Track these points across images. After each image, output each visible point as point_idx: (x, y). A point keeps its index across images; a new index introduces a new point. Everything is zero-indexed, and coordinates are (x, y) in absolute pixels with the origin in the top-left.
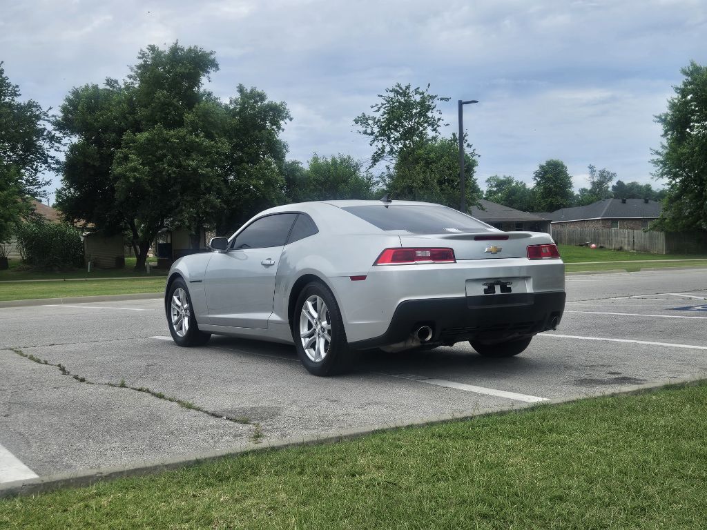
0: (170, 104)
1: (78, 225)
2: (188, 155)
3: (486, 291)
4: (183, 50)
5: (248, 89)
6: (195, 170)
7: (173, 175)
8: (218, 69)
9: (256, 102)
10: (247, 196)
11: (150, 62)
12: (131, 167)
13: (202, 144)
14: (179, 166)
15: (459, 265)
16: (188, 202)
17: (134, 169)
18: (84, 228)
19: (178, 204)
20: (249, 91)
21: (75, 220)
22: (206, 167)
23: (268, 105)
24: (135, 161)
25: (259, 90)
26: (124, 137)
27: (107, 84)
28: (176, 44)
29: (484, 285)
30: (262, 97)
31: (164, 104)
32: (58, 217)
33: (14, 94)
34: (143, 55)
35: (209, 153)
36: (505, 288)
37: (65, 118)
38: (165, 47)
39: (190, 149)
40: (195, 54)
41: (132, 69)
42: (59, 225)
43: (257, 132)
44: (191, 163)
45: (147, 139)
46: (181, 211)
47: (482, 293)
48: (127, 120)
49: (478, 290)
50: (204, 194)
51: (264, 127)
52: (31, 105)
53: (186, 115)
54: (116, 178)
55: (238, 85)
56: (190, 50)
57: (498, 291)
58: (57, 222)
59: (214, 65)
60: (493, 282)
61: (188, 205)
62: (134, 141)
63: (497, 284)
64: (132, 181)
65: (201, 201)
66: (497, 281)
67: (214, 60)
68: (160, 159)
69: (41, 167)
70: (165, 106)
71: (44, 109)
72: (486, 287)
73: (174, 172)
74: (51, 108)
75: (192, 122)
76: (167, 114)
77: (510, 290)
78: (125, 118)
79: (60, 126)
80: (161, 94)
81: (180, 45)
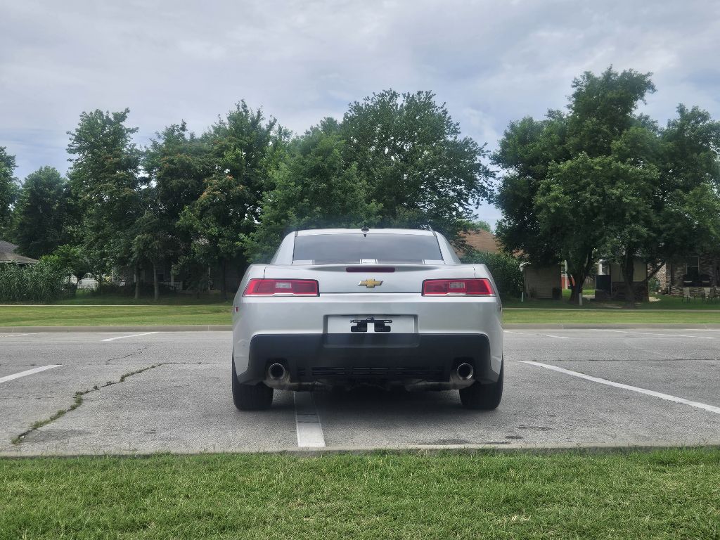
0: (599, 132)
1: (516, 255)
2: (613, 183)
3: (353, 329)
4: (616, 75)
5: (689, 109)
6: (619, 198)
7: (595, 204)
8: (655, 91)
9: (697, 122)
10: (679, 224)
11: (584, 90)
12: (553, 196)
13: (628, 171)
14: (603, 194)
15: (323, 299)
16: (612, 231)
17: (556, 199)
18: (521, 259)
19: (602, 235)
20: (690, 111)
21: (514, 251)
22: (632, 195)
23: (709, 125)
24: (557, 190)
25: (701, 110)
26: (550, 168)
27: (549, 116)
28: (610, 69)
29: (353, 321)
30: (705, 117)
31: (592, 131)
32: (498, 248)
33: (456, 132)
34: (577, 84)
35: (636, 180)
36: (379, 326)
37: (503, 153)
38: (598, 74)
39: (615, 177)
40: (628, 78)
41: (569, 99)
42: (499, 256)
43: (695, 155)
44: (615, 191)
45: (571, 168)
46: (605, 242)
47: (349, 331)
48: (556, 150)
49: (343, 327)
50: (630, 223)
51: (707, 149)
52: (467, 143)
53: (614, 142)
54: (540, 208)
55: (678, 105)
56: (624, 74)
57: (371, 329)
58: (498, 252)
59: (650, 86)
60: (365, 319)
61: (612, 234)
62: (558, 171)
63: (370, 322)
64: (553, 211)
65: (626, 230)
66: (371, 318)
67: (650, 81)
68: (583, 188)
69: (482, 200)
70: (595, 133)
71: (480, 145)
72: (355, 324)
73: (597, 201)
74: (486, 144)
75: (620, 149)
76: (596, 141)
77: (388, 329)
78: (554, 148)
79: (497, 160)
80: (590, 122)
81: (614, 70)
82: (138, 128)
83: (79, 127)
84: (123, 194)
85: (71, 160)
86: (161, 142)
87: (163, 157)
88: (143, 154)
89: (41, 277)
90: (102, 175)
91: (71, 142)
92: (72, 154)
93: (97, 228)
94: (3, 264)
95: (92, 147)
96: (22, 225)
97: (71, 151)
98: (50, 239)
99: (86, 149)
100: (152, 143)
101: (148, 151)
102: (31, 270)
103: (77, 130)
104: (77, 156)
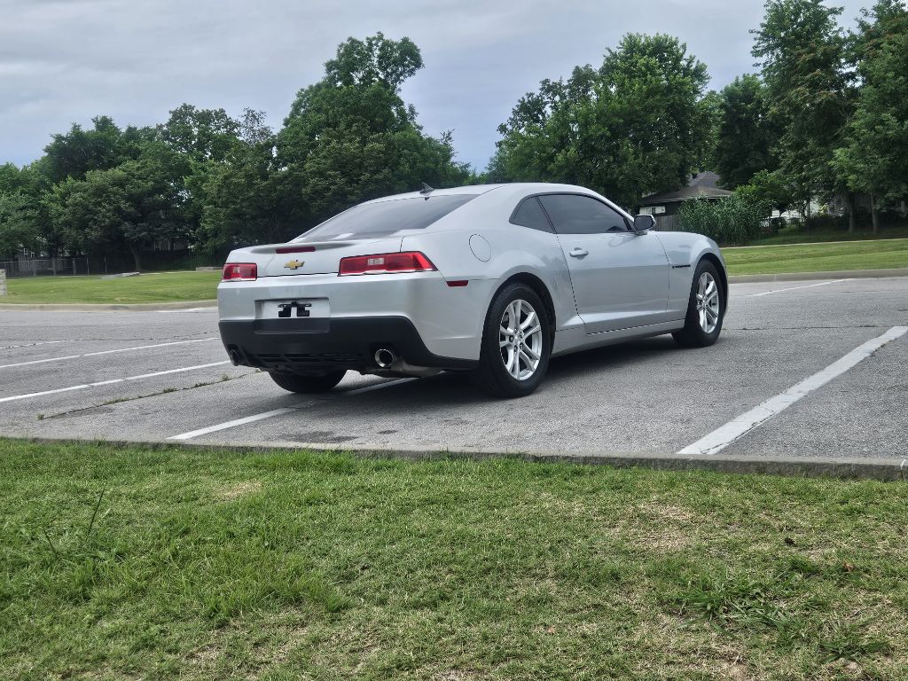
3: (281, 314)
29: (280, 306)
36: (301, 310)
47: (277, 317)
49: (272, 312)
57: (294, 313)
60: (289, 303)
63: (293, 306)
66: (295, 302)
72: (281, 309)
77: (308, 313)
82: (842, 9)
83: (765, 22)
84: (818, 101)
85: (758, 65)
86: (871, 21)
87: (869, 40)
88: (845, 41)
89: (733, 214)
90: (793, 78)
91: (755, 43)
92: (758, 58)
93: (797, 146)
94: (693, 201)
95: (783, 43)
96: (719, 149)
97: (757, 54)
98: (752, 164)
99: (777, 46)
100: (858, 24)
101: (853, 37)
102: (722, 206)
103: (762, 25)
104: (765, 58)
